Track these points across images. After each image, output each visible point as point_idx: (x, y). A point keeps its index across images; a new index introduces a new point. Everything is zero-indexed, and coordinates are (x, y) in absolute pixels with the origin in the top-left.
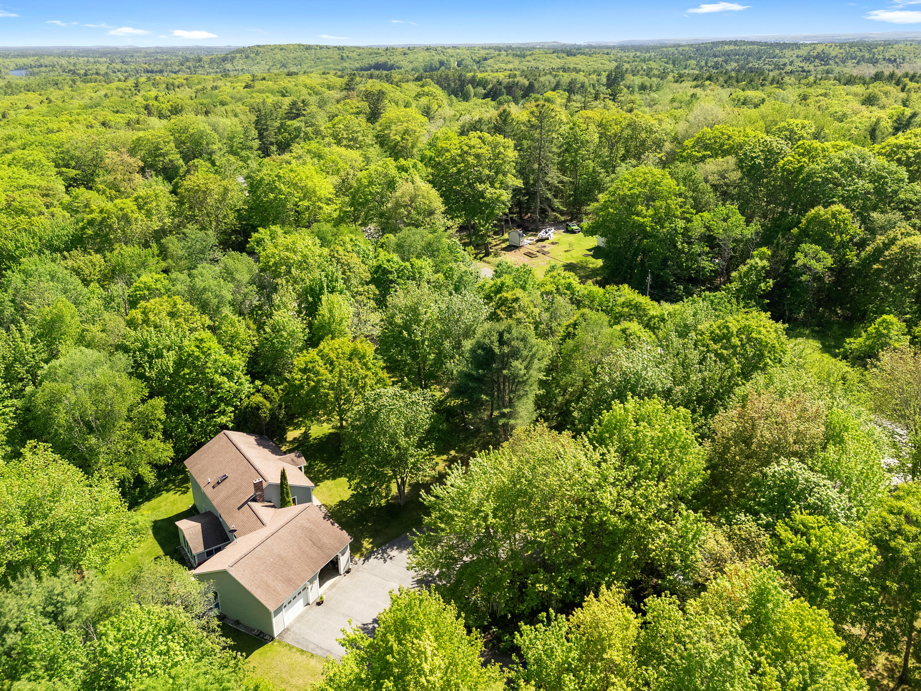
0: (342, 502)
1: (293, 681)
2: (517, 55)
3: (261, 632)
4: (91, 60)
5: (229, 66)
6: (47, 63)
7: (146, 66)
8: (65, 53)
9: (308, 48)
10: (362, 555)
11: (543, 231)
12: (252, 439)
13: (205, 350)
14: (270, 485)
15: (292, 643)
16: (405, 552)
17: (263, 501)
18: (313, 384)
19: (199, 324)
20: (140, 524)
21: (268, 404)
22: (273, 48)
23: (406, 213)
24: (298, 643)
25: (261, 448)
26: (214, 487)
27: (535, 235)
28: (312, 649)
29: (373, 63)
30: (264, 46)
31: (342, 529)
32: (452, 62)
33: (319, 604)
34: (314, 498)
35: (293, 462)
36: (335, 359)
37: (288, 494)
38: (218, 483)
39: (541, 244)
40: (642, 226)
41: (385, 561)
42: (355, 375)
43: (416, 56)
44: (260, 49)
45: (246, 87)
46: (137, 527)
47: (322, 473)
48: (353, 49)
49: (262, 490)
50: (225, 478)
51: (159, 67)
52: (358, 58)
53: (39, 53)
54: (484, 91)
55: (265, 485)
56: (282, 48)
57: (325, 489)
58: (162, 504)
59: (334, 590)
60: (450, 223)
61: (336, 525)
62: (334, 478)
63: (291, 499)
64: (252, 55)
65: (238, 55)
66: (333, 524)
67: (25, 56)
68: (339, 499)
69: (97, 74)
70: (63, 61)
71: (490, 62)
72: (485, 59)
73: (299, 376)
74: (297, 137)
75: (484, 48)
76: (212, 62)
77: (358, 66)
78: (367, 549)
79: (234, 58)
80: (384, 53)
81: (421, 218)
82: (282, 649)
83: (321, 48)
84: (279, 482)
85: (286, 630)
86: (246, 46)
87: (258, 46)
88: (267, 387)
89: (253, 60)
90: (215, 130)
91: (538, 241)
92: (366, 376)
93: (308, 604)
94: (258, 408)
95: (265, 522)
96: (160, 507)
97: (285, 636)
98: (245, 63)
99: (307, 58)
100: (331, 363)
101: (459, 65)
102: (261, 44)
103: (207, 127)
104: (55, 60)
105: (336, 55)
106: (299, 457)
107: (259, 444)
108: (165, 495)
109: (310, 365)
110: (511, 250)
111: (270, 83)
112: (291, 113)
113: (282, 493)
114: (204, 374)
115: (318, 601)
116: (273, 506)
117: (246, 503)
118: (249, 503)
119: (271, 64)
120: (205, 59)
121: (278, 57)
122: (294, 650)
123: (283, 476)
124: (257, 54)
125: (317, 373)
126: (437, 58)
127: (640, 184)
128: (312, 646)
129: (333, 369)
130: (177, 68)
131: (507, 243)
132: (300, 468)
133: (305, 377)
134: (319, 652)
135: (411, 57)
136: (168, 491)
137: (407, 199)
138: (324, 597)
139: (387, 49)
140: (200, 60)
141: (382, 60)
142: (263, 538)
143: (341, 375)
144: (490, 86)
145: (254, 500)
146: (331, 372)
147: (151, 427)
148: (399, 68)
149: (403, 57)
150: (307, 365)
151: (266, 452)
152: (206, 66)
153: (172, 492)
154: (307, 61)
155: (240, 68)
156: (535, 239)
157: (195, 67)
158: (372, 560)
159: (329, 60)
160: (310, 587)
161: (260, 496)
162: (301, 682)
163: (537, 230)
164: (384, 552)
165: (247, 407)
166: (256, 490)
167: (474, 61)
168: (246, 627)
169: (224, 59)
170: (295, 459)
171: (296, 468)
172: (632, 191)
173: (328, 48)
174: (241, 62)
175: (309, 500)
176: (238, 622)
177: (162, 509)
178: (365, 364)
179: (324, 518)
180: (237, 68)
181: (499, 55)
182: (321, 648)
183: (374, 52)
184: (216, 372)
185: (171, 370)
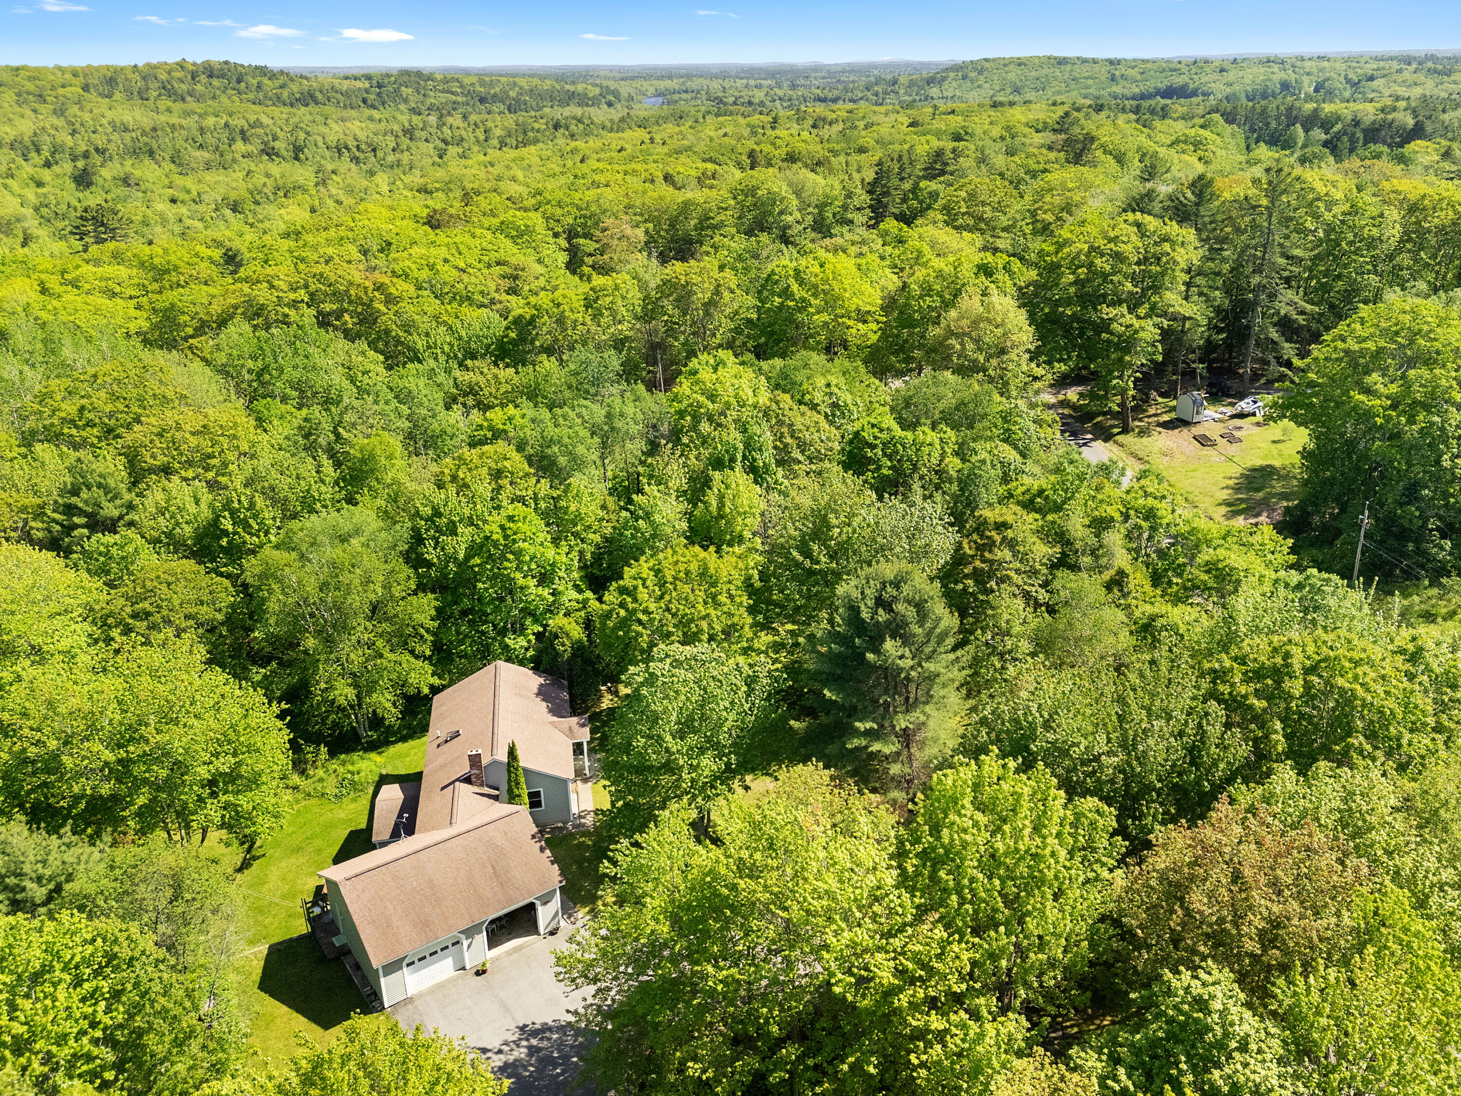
2: (1435, 71)
3: (374, 993)
4: (752, 82)
5: (934, 91)
6: (694, 87)
7: (818, 91)
8: (723, 74)
9: (1062, 62)
11: (1249, 400)
12: (535, 682)
13: (509, 532)
14: (493, 763)
17: (482, 785)
18: (623, 613)
19: (530, 492)
22: (1006, 63)
23: (958, 347)
25: (538, 699)
27: (1233, 405)
29: (1162, 86)
30: (994, 60)
31: (553, 863)
32: (1306, 85)
33: (478, 974)
35: (569, 734)
36: (670, 579)
37: (517, 783)
38: (446, 742)
39: (1237, 422)
40: (1368, 415)
42: (690, 611)
43: (1241, 74)
44: (987, 65)
45: (911, 125)
46: (356, 778)
48: (1133, 64)
49: (480, 767)
50: (457, 735)
51: (836, 93)
52: (1139, 77)
53: (688, 73)
54: (1324, 137)
55: (488, 760)
56: (1020, 63)
59: (515, 956)
60: (1039, 371)
61: (548, 852)
64: (973, 75)
65: (952, 75)
66: (542, 850)
67: (670, 77)
69: (750, 103)
70: (715, 85)
71: (1378, 83)
72: (1371, 78)
74: (929, 207)
75: (1377, 59)
76: (911, 84)
77: (1137, 90)
79: (944, 79)
80: (1185, 69)
81: (981, 359)
83: (1084, 61)
84: (506, 761)
85: (409, 1001)
86: (968, 58)
87: (986, 60)
89: (972, 81)
90: (798, 194)
91: (1233, 417)
92: (706, 616)
93: (464, 969)
95: (454, 819)
97: (402, 1011)
98: (960, 86)
99: (1056, 78)
100: (663, 585)
101: (1316, 90)
102: (990, 56)
103: (784, 188)
104: (705, 82)
105: (1103, 72)
106: (583, 725)
110: (1174, 428)
111: (960, 118)
112: (934, 169)
113: (509, 780)
115: (480, 968)
116: (495, 797)
117: (453, 782)
118: (457, 784)
119: (998, 88)
120: (902, 80)
121: (1012, 76)
123: (512, 754)
124: (980, 73)
126: (1279, 75)
127: (1384, 333)
129: (663, 594)
130: (860, 95)
131: (1173, 415)
135: (1231, 76)
137: (965, 323)
139: (1195, 62)
140: (895, 82)
141: (1178, 80)
143: (667, 607)
144: (1338, 127)
145: (467, 780)
146: (658, 599)
147: (413, 635)
148: (1206, 94)
149: (1216, 76)
152: (902, 91)
154: (1055, 83)
155: (950, 95)
156: (1230, 411)
157: (885, 93)
159: (1090, 82)
160: (466, 943)
161: (478, 777)
163: (1241, 396)
166: (471, 766)
167: (1348, 80)
168: (363, 977)
169: (930, 81)
170: (576, 728)
171: (569, 743)
172: (1363, 345)
173: (1095, 61)
174: (954, 84)
176: (357, 966)
178: (714, 596)
179: (535, 837)
180: (945, 94)
181: (1400, 71)
183: (1170, 67)
184: (517, 568)
185: (461, 556)
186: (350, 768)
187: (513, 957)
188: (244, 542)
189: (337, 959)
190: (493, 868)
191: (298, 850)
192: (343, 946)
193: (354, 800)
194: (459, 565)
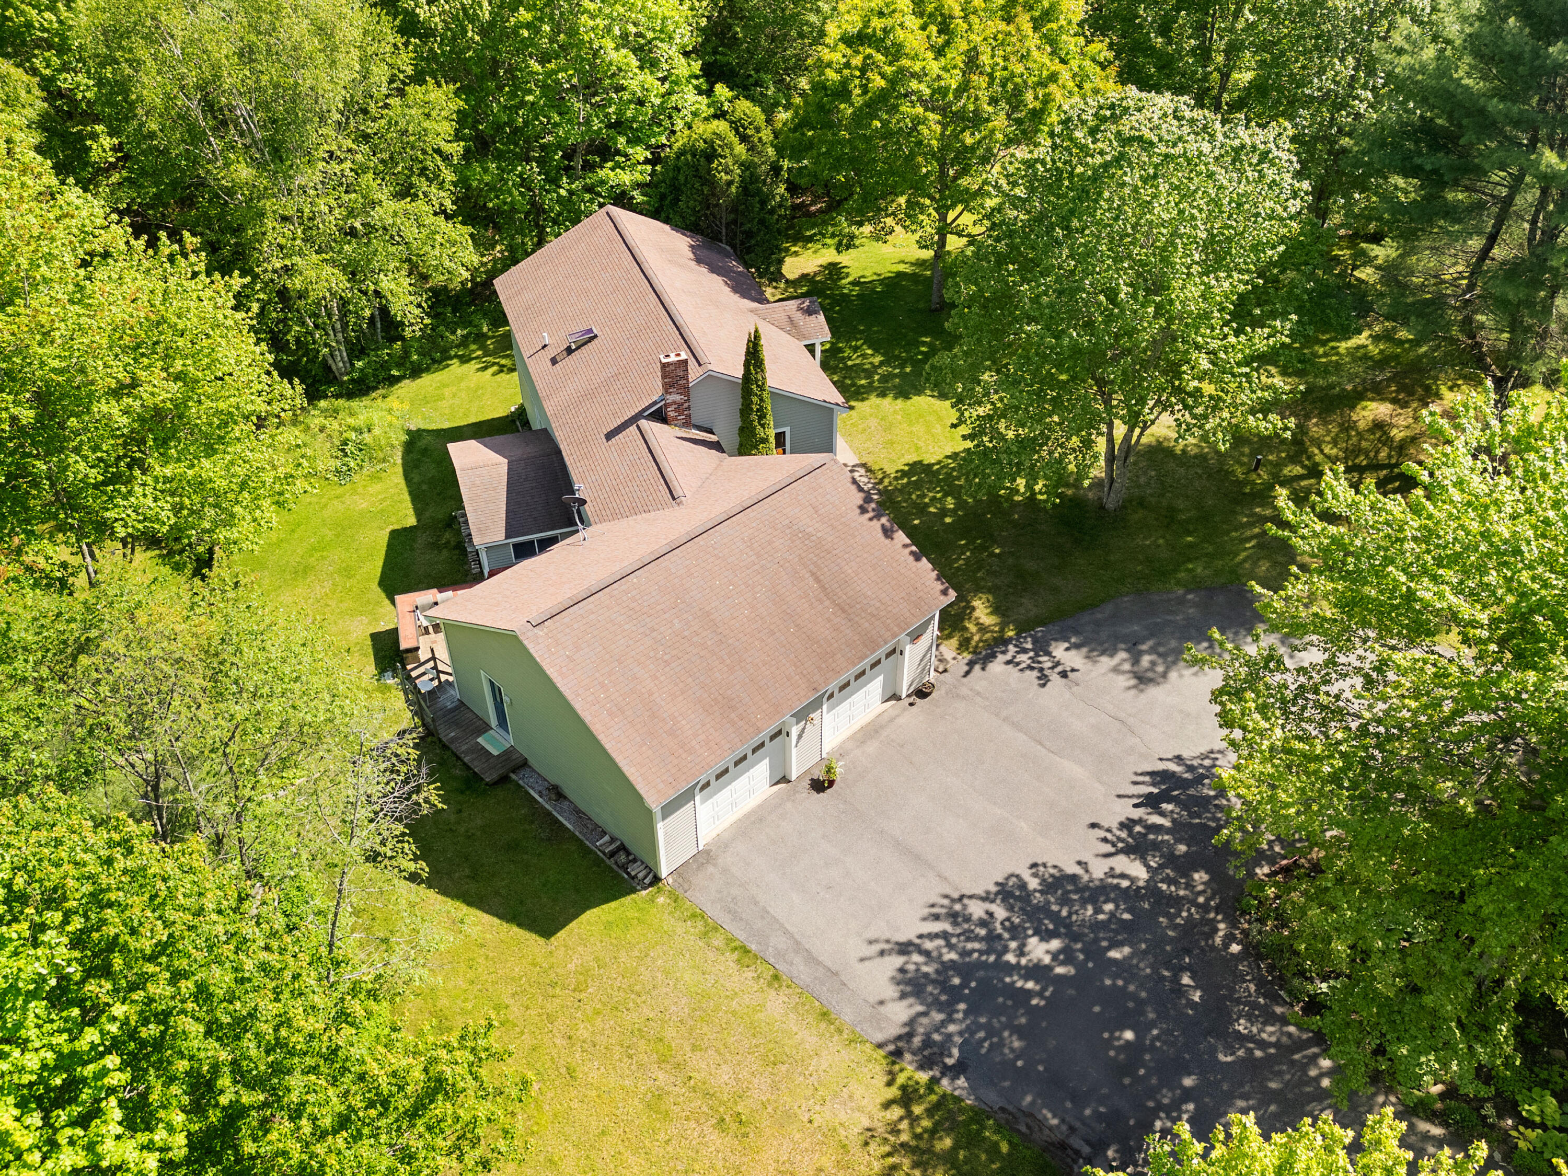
0: (916, 467)
1: (700, 1066)
3: (623, 848)
10: (964, 645)
12: (681, 243)
14: (711, 379)
15: (715, 912)
16: (1106, 662)
17: (688, 424)
18: (878, 82)
20: (377, 431)
21: (740, 149)
24: (735, 916)
25: (704, 270)
26: (554, 361)
28: (779, 954)
31: (917, 556)
33: (819, 786)
34: (840, 443)
35: (793, 328)
36: (958, 12)
37: (762, 416)
38: (569, 351)
41: (1044, 680)
42: (1019, 69)
46: (368, 439)
47: (869, 374)
49: (685, 390)
50: (588, 338)
55: (694, 374)
57: (873, 423)
58: (447, 392)
61: (901, 537)
62: (903, 393)
63: (771, 433)
66: (887, 533)
68: (912, 458)
73: (837, 57)
78: (982, 629)
82: (680, 928)
84: (738, 372)
85: (703, 858)
88: (744, 107)
92: (1053, 77)
93: (785, 780)
94: (710, 154)
95: (678, 492)
96: (441, 398)
97: (697, 880)
100: (944, 29)
106: (809, 312)
107: (699, 261)
108: (455, 368)
109: (877, 23)
113: (746, 410)
114: (573, 32)
115: (820, 774)
116: (716, 446)
117: (632, 421)
118: (643, 423)
122: (718, 940)
123: (754, 355)
125: (895, 52)
128: (778, 941)
129: (948, 43)
132: (811, 348)
133: (857, 61)
134: (801, 970)
136: (465, 360)
138: (839, 770)
142: (661, 545)
143: (972, 61)
145: (660, 416)
146: (939, 52)
147: (423, 171)
150: (866, 24)
151: (717, 283)
153: (473, 365)
158: (997, 666)
160: (795, 731)
161: (679, 408)
162: (725, 1075)
164: (1042, 648)
165: (682, 153)
166: (667, 388)
168: (578, 814)
170: (798, 316)
171: (798, 346)
175: (828, 447)
176: (557, 793)
177: (444, 404)
178: (1051, 41)
179: (863, 510)
182: (811, 959)
185: (485, 14)
186: (351, 421)
187: (872, 747)
188: (29, 25)
189: (504, 779)
190: (817, 580)
191: (303, 571)
192: (509, 753)
193: (374, 478)
194: (484, 31)
